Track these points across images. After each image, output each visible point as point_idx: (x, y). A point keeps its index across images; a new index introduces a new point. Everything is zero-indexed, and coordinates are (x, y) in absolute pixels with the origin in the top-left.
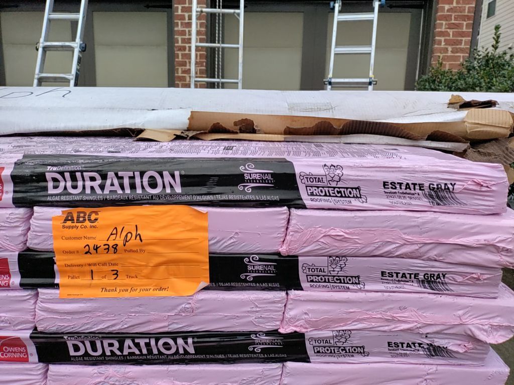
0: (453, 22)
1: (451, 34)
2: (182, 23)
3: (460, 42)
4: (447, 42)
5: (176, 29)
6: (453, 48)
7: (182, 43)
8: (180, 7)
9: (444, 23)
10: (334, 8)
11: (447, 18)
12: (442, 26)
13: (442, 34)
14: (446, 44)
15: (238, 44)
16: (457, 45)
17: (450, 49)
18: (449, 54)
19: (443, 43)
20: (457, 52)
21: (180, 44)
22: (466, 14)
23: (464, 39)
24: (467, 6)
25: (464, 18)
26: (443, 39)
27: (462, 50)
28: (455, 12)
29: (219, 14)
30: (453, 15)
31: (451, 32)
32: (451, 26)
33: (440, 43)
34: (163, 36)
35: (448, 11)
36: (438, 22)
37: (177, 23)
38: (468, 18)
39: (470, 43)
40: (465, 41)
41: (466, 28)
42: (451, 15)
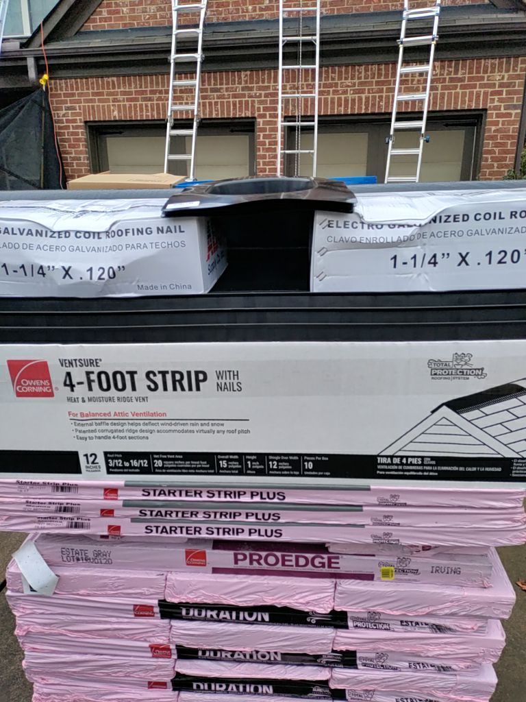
0: (499, 141)
1: (497, 152)
2: (263, 148)
3: (505, 159)
4: (494, 159)
5: (258, 153)
6: (498, 165)
7: (263, 165)
8: (262, 134)
9: (491, 142)
10: (388, 143)
11: (492, 138)
12: (488, 145)
13: (489, 152)
14: (492, 161)
15: (313, 149)
16: (502, 161)
17: (496, 165)
18: (495, 169)
19: (490, 160)
20: (502, 168)
21: (261, 166)
22: (511, 134)
23: (508, 156)
24: (512, 127)
25: (508, 137)
26: (489, 156)
27: (507, 166)
28: (501, 133)
29: (298, 126)
30: (499, 135)
31: (497, 150)
32: (497, 145)
33: (487, 160)
34: (246, 157)
35: (495, 131)
36: (485, 141)
37: (259, 148)
38: (513, 137)
39: (514, 160)
40: (509, 158)
41: (511, 146)
42: (497, 135)
